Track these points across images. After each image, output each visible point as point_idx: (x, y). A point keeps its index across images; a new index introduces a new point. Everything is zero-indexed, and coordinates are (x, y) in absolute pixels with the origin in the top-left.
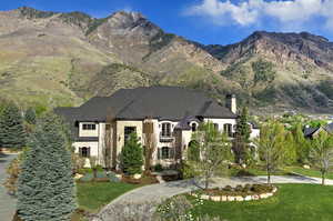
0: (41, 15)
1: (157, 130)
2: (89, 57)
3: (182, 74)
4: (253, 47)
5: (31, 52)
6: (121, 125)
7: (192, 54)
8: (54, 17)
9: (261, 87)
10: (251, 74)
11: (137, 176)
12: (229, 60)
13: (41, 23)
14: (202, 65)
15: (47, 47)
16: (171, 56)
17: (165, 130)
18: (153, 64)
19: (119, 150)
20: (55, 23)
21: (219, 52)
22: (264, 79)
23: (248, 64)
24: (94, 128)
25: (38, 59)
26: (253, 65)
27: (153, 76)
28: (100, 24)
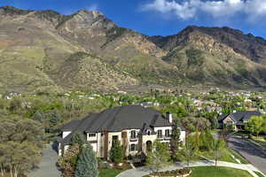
0: (20, 12)
1: (129, 135)
2: (59, 47)
3: (132, 59)
4: (187, 38)
5: (13, 42)
6: (111, 135)
7: (139, 44)
8: (30, 14)
9: (193, 69)
10: (185, 59)
11: (121, 164)
12: (168, 48)
13: (20, 19)
14: (147, 52)
15: (26, 39)
16: (123, 45)
17: (133, 135)
18: (109, 51)
19: (109, 149)
20: (31, 18)
21: (161, 42)
22: (195, 63)
23: (183, 51)
24: (95, 135)
25: (18, 48)
26: (187, 52)
27: (110, 60)
28: (67, 19)
